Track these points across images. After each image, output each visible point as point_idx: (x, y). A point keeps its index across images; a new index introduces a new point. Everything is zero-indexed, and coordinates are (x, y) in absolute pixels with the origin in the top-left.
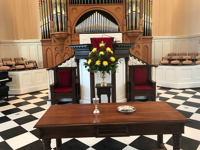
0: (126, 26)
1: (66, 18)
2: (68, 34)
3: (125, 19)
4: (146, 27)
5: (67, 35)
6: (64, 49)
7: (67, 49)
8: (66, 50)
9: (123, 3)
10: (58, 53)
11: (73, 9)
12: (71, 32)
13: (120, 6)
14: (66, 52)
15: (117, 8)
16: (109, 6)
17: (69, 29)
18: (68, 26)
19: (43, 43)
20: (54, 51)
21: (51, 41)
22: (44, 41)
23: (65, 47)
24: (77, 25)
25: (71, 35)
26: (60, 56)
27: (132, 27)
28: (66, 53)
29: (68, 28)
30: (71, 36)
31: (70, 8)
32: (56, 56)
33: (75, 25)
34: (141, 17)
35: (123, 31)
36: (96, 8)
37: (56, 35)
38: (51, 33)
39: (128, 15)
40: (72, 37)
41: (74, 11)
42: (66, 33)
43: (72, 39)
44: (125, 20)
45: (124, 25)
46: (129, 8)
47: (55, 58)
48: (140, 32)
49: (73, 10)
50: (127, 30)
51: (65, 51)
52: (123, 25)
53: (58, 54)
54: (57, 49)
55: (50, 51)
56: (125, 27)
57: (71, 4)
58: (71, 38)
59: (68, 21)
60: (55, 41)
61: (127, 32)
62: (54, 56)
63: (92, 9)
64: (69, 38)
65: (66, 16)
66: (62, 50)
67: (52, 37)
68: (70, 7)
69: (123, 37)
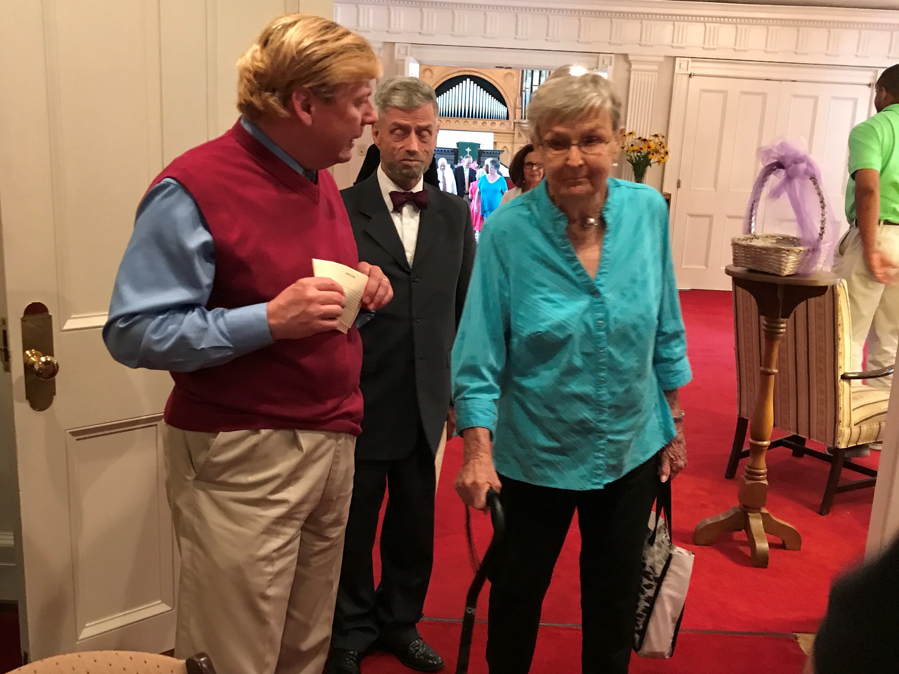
0: (520, 110)
3: (519, 96)
11: (426, 70)
13: (513, 71)
15: (507, 74)
16: (492, 70)
35: (515, 118)
36: (469, 71)
39: (526, 92)
41: (428, 74)
44: (519, 99)
45: (517, 107)
46: (528, 78)
49: (426, 72)
50: (522, 119)
52: (515, 108)
56: (518, 112)
61: (521, 121)
63: (461, 74)
69: (514, 129)
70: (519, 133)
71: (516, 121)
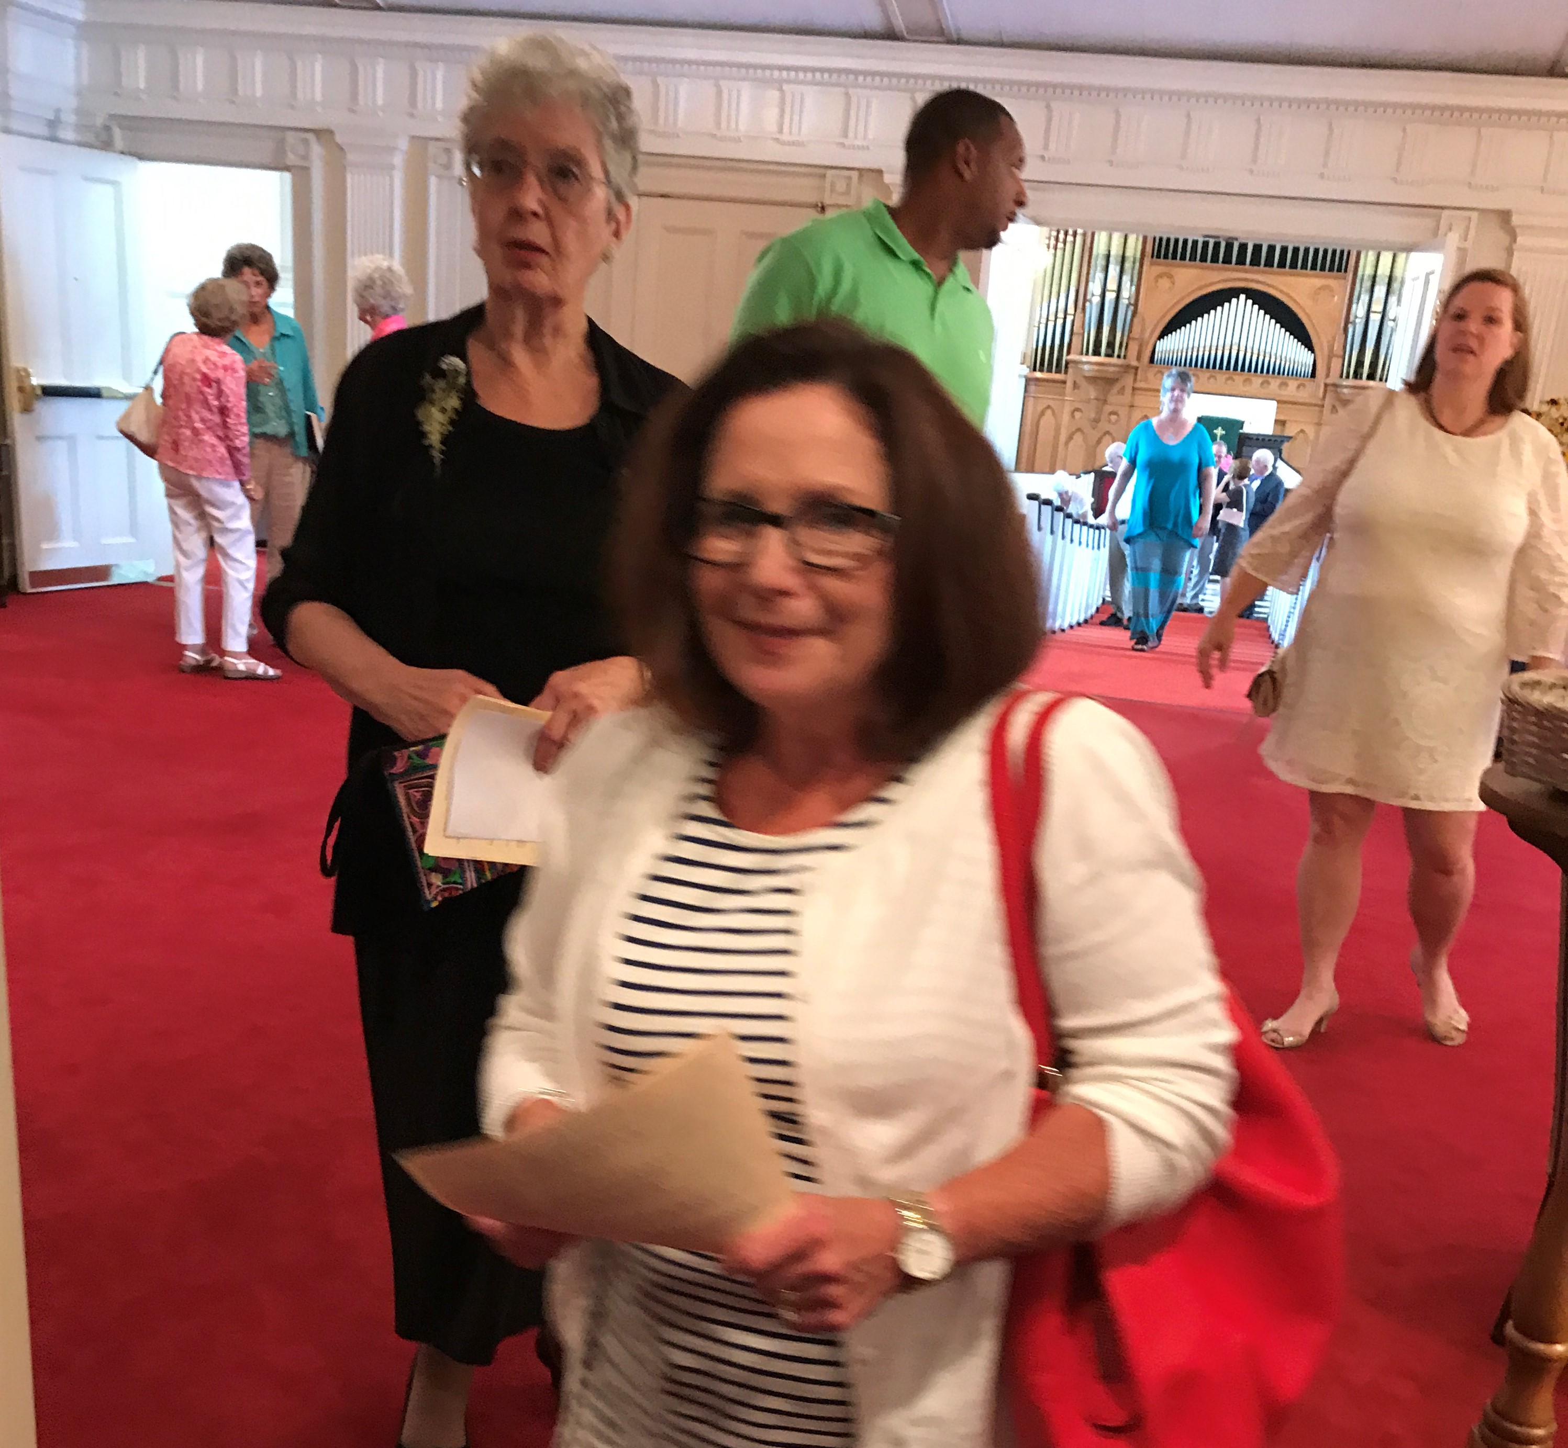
0: (1340, 360)
1: (1132, 308)
2: (1128, 367)
3: (1341, 331)
6: (1104, 416)
7: (1113, 418)
8: (1109, 421)
9: (1346, 271)
10: (1079, 430)
11: (1160, 276)
12: (1139, 358)
13: (1332, 283)
14: (1108, 427)
15: (1320, 289)
16: (1292, 280)
17: (1134, 348)
18: (1131, 335)
19: (1032, 388)
20: (1066, 417)
21: (1064, 382)
22: (1037, 379)
23: (1108, 408)
24: (1162, 336)
25: (1137, 368)
26: (1085, 440)
27: (1360, 363)
28: (1108, 433)
29: (1131, 344)
30: (1136, 374)
31: (1151, 270)
32: (1070, 438)
33: (1157, 333)
35: (1328, 375)
36: (1246, 280)
37: (1086, 367)
38: (1069, 353)
40: (1139, 377)
41: (1164, 283)
42: (1121, 361)
43: (1138, 385)
44: (1339, 337)
45: (1335, 353)
47: (1067, 443)
49: (1160, 280)
50: (1341, 376)
51: (1104, 426)
52: (1331, 355)
53: (1079, 434)
54: (1077, 415)
55: (1052, 418)
56: (1336, 364)
57: (1158, 257)
58: (1135, 380)
59: (1136, 320)
60: (1075, 385)
61: (1340, 381)
62: (1063, 438)
63: (1231, 285)
64: (1128, 380)
65: (1132, 301)
66: (1097, 421)
67: (1070, 370)
68: (1153, 268)
69: (1324, 397)
70: (1334, 407)
71: (1328, 381)
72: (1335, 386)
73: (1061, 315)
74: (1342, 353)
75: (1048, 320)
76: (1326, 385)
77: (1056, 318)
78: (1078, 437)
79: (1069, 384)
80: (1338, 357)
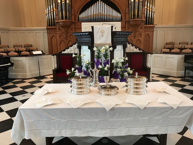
1: (70, 6)
3: (127, 7)
4: (148, 16)
5: (71, 23)
6: (68, 36)
7: (71, 37)
12: (75, 20)
14: (70, 39)
17: (73, 17)
18: (72, 14)
19: (48, 31)
20: (58, 38)
22: (49, 28)
23: (69, 34)
24: (81, 13)
25: (75, 23)
26: (65, 43)
27: (134, 15)
28: (70, 41)
32: (60, 43)
33: (78, 13)
34: (144, 6)
37: (61, 23)
38: (56, 20)
39: (131, 4)
42: (69, 21)
44: (127, 9)
47: (60, 45)
48: (142, 21)
50: (129, 19)
52: (125, 14)
54: (61, 36)
55: (55, 39)
56: (127, 16)
58: (75, 26)
59: (72, 9)
60: (59, 29)
62: (58, 44)
64: (73, 26)
65: (70, 4)
66: (67, 38)
67: (57, 25)
69: (125, 25)
70: (128, 27)
71: (126, 20)
72: (128, 21)
73: (52, 11)
74: (128, 13)
75: (49, 13)
76: (125, 22)
77: (51, 12)
78: (62, 42)
79: (57, 29)
80: (128, 14)
